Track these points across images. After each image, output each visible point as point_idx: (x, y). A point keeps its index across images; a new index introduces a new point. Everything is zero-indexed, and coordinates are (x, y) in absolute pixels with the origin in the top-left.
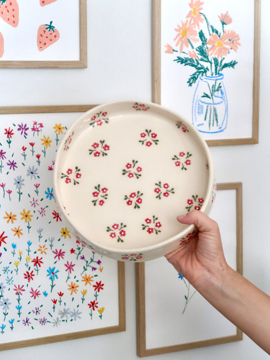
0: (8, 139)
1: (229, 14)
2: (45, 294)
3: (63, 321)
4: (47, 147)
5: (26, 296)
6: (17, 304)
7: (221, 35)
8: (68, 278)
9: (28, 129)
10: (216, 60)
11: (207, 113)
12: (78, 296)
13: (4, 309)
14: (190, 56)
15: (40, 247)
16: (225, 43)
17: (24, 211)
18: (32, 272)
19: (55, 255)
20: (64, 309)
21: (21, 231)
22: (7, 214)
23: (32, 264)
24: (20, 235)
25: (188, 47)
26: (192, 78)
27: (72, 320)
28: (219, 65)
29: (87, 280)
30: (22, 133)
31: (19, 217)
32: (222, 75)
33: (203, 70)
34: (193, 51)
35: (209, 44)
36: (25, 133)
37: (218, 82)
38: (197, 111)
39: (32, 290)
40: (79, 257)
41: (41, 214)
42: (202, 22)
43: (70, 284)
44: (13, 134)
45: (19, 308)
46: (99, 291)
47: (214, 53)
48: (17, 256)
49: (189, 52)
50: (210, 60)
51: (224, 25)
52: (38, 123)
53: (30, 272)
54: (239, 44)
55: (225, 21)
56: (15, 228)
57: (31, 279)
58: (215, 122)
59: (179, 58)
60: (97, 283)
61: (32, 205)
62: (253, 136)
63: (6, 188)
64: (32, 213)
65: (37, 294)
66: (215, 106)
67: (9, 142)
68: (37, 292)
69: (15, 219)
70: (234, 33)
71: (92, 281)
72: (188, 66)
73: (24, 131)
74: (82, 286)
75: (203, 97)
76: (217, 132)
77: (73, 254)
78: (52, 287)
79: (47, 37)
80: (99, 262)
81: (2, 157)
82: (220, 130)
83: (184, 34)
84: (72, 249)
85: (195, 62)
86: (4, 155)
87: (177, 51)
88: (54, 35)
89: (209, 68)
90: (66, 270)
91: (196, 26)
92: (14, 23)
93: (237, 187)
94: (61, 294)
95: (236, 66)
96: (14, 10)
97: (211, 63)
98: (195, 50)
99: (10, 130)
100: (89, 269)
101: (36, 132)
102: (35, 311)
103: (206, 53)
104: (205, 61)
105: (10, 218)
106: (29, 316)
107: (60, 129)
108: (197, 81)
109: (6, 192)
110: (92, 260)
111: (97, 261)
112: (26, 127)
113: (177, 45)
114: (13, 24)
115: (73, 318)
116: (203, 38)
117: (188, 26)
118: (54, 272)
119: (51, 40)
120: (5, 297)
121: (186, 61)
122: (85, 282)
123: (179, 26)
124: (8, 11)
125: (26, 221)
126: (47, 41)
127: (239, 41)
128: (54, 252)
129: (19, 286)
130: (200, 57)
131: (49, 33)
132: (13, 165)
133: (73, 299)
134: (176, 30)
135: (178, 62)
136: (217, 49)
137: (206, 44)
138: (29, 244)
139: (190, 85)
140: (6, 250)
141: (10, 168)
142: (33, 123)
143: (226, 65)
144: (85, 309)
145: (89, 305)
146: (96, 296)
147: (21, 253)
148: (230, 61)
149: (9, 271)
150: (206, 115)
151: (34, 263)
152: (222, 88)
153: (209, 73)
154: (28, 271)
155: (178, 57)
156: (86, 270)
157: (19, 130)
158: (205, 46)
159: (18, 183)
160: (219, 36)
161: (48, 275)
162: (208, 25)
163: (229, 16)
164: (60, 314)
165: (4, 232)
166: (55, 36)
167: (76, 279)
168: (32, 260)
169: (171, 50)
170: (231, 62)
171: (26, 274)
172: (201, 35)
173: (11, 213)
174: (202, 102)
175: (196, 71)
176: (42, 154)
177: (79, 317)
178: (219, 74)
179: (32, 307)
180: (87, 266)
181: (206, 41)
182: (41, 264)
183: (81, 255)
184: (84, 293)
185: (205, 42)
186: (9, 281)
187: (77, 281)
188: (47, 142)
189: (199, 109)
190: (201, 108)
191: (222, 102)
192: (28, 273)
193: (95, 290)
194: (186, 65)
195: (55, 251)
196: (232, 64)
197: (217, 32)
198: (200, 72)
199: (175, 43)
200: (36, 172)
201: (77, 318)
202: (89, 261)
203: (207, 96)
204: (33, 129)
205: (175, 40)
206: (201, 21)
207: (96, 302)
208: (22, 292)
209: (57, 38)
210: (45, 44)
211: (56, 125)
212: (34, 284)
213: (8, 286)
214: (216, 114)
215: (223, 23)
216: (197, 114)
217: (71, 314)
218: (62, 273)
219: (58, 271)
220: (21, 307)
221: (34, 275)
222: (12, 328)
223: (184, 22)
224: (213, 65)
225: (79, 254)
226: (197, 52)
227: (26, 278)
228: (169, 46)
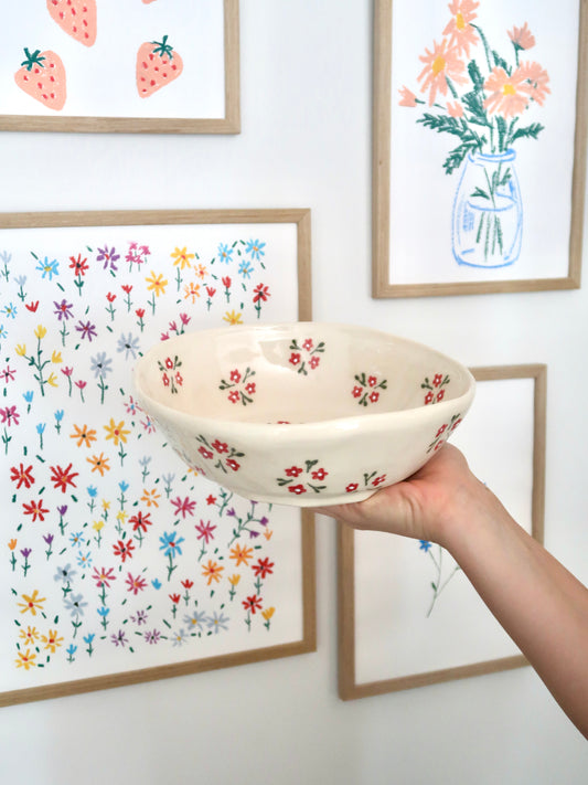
0: (77, 278)
1: (529, 28)
2: (157, 585)
3: (193, 635)
4: (158, 295)
5: (118, 588)
6: (100, 604)
7: (513, 71)
8: (203, 552)
9: (118, 257)
10: (501, 121)
11: (480, 227)
12: (222, 587)
13: (73, 614)
14: (450, 113)
15: (146, 493)
16: (521, 88)
17: (112, 422)
18: (130, 542)
19: (177, 508)
20: (195, 613)
21: (107, 463)
22: (77, 429)
23: (129, 527)
24: (104, 470)
25: (445, 94)
26: (453, 158)
27: (210, 633)
28: (508, 130)
29: (241, 555)
30: (105, 267)
31: (102, 434)
32: (511, 151)
33: (474, 142)
34: (455, 103)
35: (489, 88)
36: (113, 266)
37: (505, 166)
38: (462, 224)
39: (130, 576)
40: (225, 512)
41: (146, 427)
42: (476, 44)
43: (206, 565)
44: (87, 267)
45: (104, 613)
46: (263, 576)
47: (498, 107)
48: (99, 510)
49: (448, 104)
50: (489, 121)
51: (520, 52)
52: (138, 246)
53: (125, 542)
54: (547, 90)
55: (520, 43)
56: (94, 457)
57: (127, 556)
58: (497, 245)
59: (427, 117)
60: (260, 561)
61: (129, 410)
62: (570, 275)
63: (75, 377)
64: (127, 426)
65: (140, 585)
66: (498, 215)
67: (80, 285)
68: (140, 580)
69: (93, 439)
70: (538, 67)
71: (251, 557)
72: (444, 133)
73: (110, 261)
74: (230, 567)
75: (475, 195)
76: (501, 266)
77: (212, 505)
78: (171, 570)
79: (157, 69)
80: (264, 521)
81: (66, 316)
82: (506, 262)
83: (439, 68)
84: (211, 496)
85: (460, 124)
86: (70, 310)
87: (423, 103)
88: (171, 63)
89: (488, 137)
90: (199, 538)
91: (463, 51)
92: (88, 38)
93: (537, 374)
94: (188, 585)
95: (540, 135)
96: (85, 10)
97: (491, 128)
98: (459, 101)
99: (81, 260)
100: (245, 534)
101: (135, 265)
102: (137, 617)
103: (481, 108)
104: (480, 124)
105: (84, 436)
106: (124, 628)
107: (184, 257)
108: (463, 163)
109: (73, 384)
110: (250, 518)
111: (260, 518)
112: (115, 254)
113: (423, 90)
114: (84, 39)
115: (213, 629)
116: (476, 78)
117: (446, 51)
118: (175, 541)
119: (165, 75)
120: (75, 592)
121: (442, 123)
122: (235, 561)
123: (428, 52)
124: (74, 12)
125: (116, 443)
126: (156, 76)
127: (548, 85)
128: (173, 502)
129: (103, 570)
130: (470, 115)
131: (161, 59)
132: (88, 330)
133: (212, 593)
134: (423, 59)
135: (425, 125)
136: (503, 100)
137: (482, 88)
138: (124, 487)
139: (449, 171)
140: (75, 500)
141: (83, 337)
142: (129, 246)
143: (521, 133)
144: (236, 611)
145: (244, 603)
146: (258, 586)
147: (106, 506)
148: (529, 125)
149: (83, 540)
150: (479, 233)
151: (133, 524)
152: (513, 179)
153: (486, 148)
154: (120, 539)
155: (425, 115)
156: (237, 536)
157: (99, 259)
158: (481, 93)
159: (100, 366)
160: (509, 73)
161: (162, 548)
162: (487, 49)
163: (529, 32)
164: (186, 622)
165: (71, 465)
166: (174, 67)
167: (219, 554)
168: (130, 518)
169: (411, 100)
170: (532, 126)
171: (117, 545)
172: (473, 70)
173: (85, 427)
174: (472, 206)
175: (461, 143)
176: (148, 310)
177: (225, 628)
178: (506, 149)
179: (131, 610)
180: (241, 528)
181: (481, 82)
182: (147, 526)
183: (228, 508)
184: (235, 580)
185: (479, 86)
186: (84, 559)
187: (221, 558)
188: (157, 283)
189: (465, 221)
190: (468, 218)
191: (511, 207)
192: (120, 543)
193: (257, 574)
194: (441, 130)
195: (175, 500)
196: (533, 131)
197: (504, 65)
198: (469, 146)
199: (420, 86)
200: (137, 345)
201: (220, 628)
202: (245, 519)
203: (481, 194)
204: (130, 258)
205: (419, 78)
206: (474, 40)
207: (258, 598)
208: (110, 582)
209: (177, 71)
210: (153, 83)
211: (177, 250)
212: (133, 566)
213: (81, 571)
214: (499, 231)
215: (518, 47)
216: (461, 229)
217: (209, 621)
218: (191, 544)
219: (181, 540)
220: (108, 610)
221: (133, 548)
222: (90, 651)
223: (439, 43)
224: (496, 132)
225: (225, 505)
226: (465, 105)
227: (117, 553)
228: (407, 93)
